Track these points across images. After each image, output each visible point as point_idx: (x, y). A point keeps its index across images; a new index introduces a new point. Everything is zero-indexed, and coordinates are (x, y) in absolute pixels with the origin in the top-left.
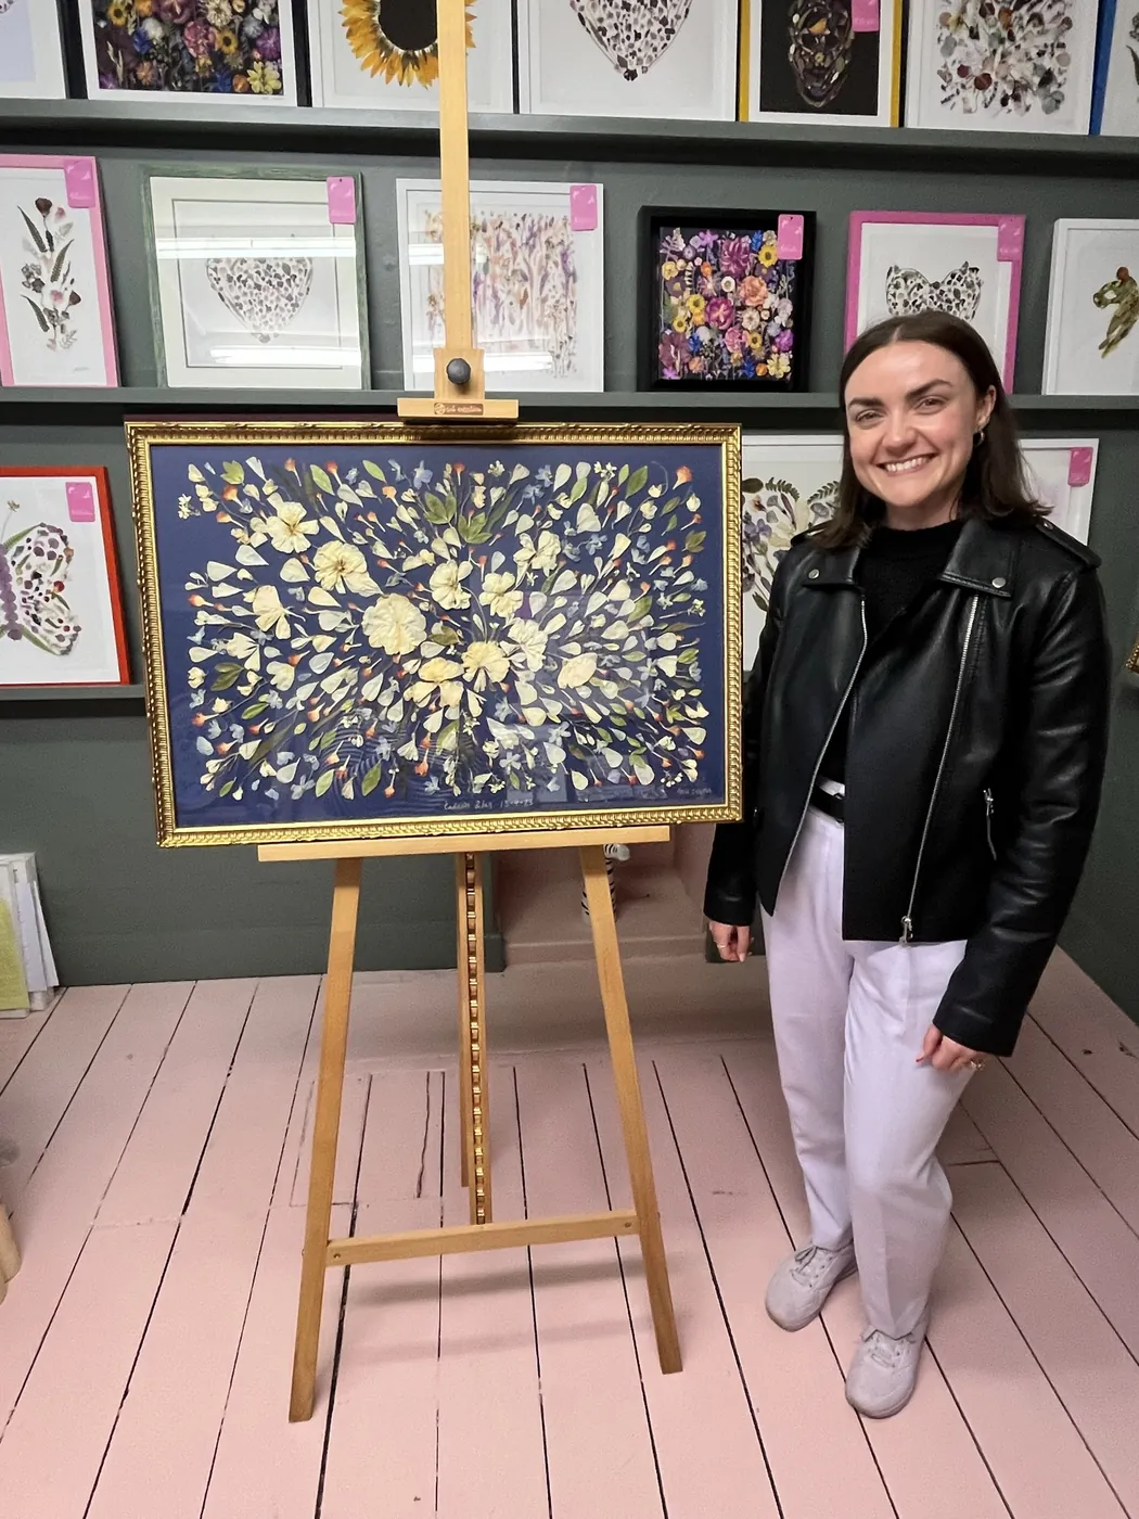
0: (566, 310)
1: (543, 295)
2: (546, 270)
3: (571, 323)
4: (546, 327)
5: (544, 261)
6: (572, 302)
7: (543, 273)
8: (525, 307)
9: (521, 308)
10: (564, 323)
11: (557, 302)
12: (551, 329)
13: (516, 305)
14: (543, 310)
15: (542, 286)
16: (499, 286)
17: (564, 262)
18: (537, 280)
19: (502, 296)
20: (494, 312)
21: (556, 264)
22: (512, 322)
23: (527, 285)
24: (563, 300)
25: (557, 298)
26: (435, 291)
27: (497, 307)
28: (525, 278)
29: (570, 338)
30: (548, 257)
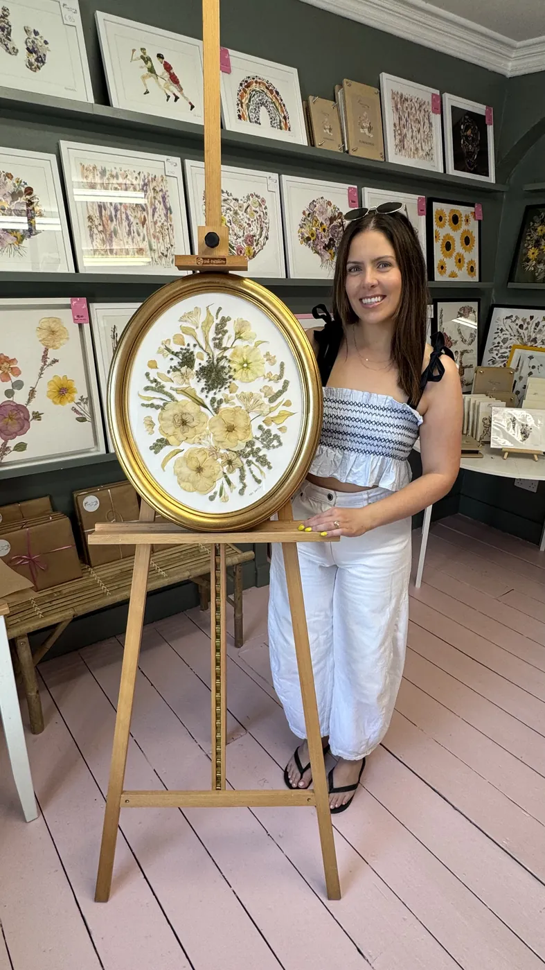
0: (168, 229)
1: (155, 220)
2: (154, 205)
3: (171, 237)
4: (158, 239)
5: (153, 200)
6: (171, 225)
7: (153, 207)
8: (145, 226)
9: (143, 227)
10: (168, 237)
11: (163, 224)
12: (161, 240)
13: (140, 225)
14: (155, 229)
15: (153, 215)
16: (129, 212)
17: (164, 202)
18: (150, 211)
19: (132, 219)
20: (128, 228)
21: (159, 202)
22: (139, 235)
23: (145, 213)
24: (165, 223)
25: (162, 221)
26: (91, 213)
27: (129, 225)
28: (144, 210)
29: (172, 246)
30: (155, 198)
